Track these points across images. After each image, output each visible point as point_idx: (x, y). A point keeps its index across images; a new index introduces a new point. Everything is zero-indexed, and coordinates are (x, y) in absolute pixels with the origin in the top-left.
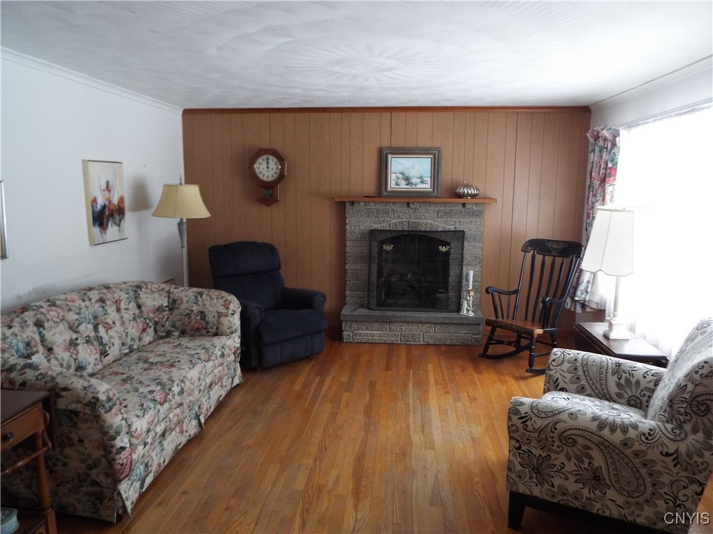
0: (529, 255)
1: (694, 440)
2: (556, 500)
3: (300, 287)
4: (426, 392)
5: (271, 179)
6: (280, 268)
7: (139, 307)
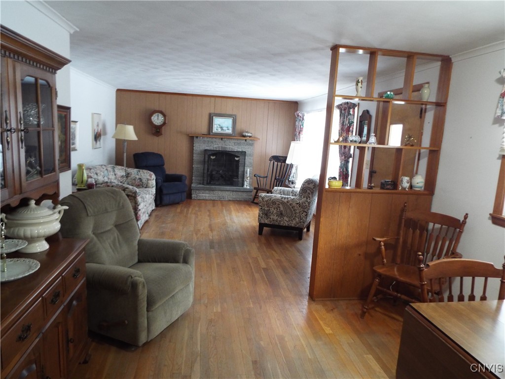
0: (272, 162)
1: (304, 200)
2: (271, 223)
3: (174, 173)
4: (231, 212)
5: (159, 124)
6: (164, 165)
7: (115, 175)
